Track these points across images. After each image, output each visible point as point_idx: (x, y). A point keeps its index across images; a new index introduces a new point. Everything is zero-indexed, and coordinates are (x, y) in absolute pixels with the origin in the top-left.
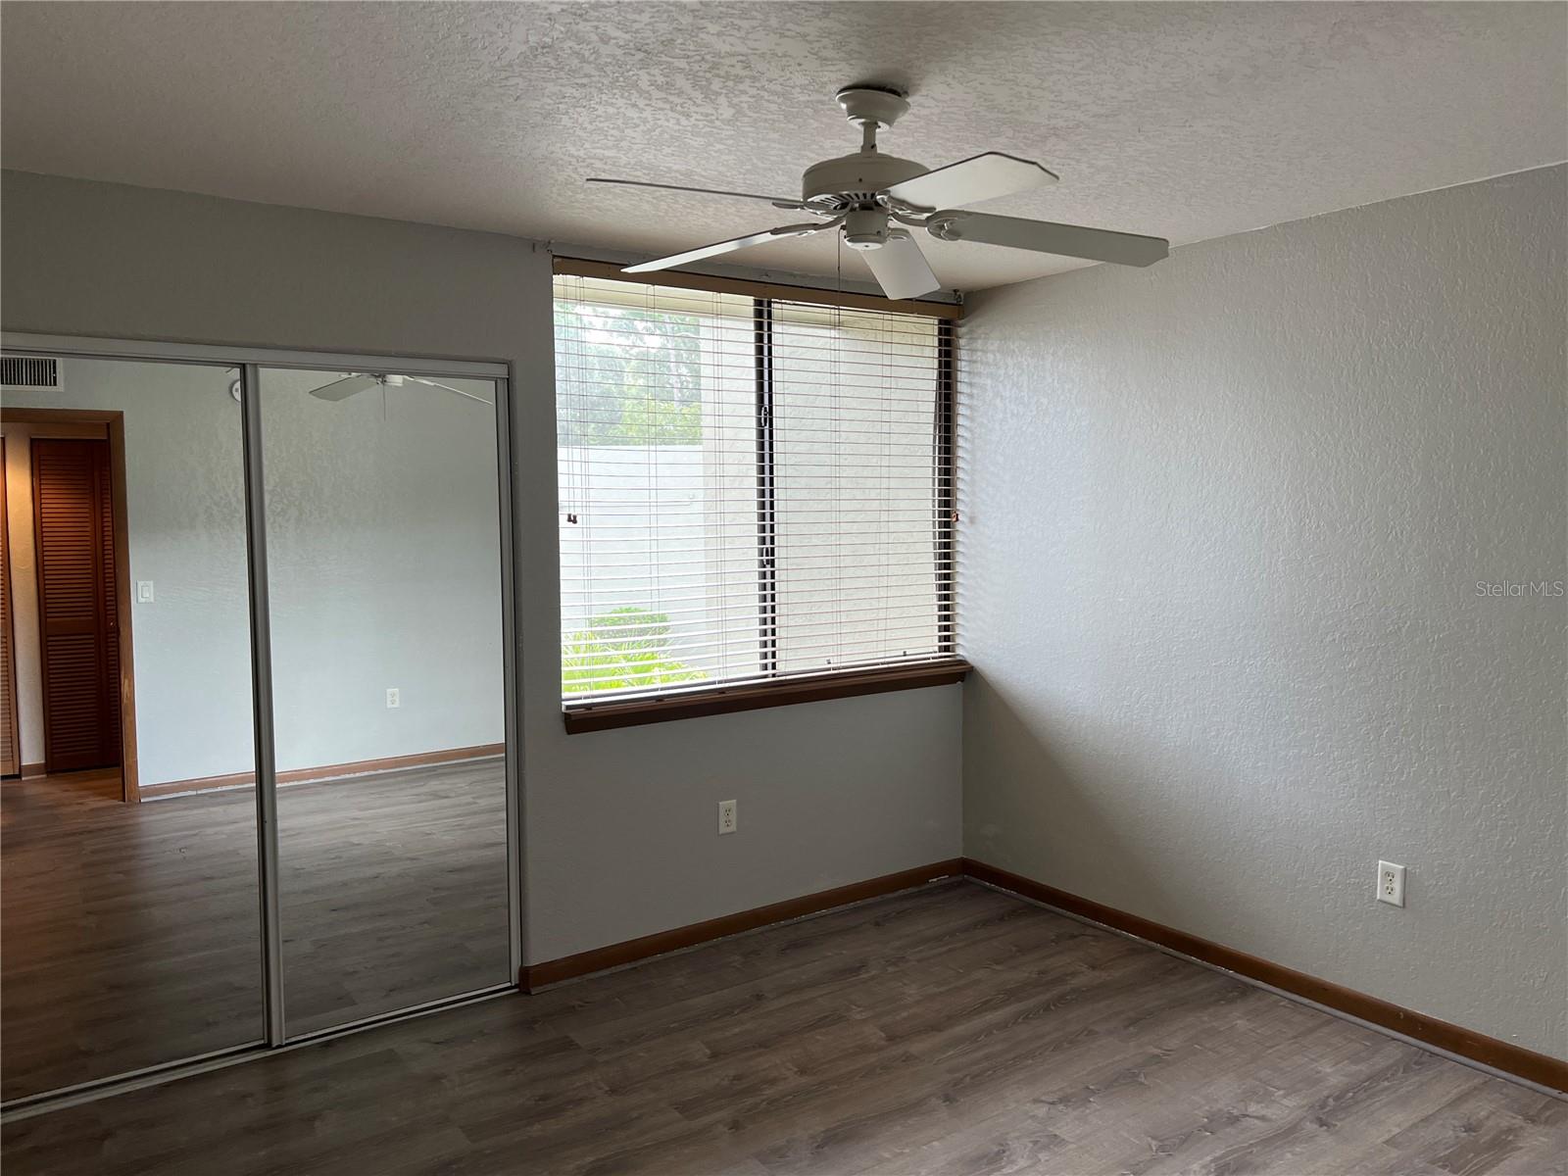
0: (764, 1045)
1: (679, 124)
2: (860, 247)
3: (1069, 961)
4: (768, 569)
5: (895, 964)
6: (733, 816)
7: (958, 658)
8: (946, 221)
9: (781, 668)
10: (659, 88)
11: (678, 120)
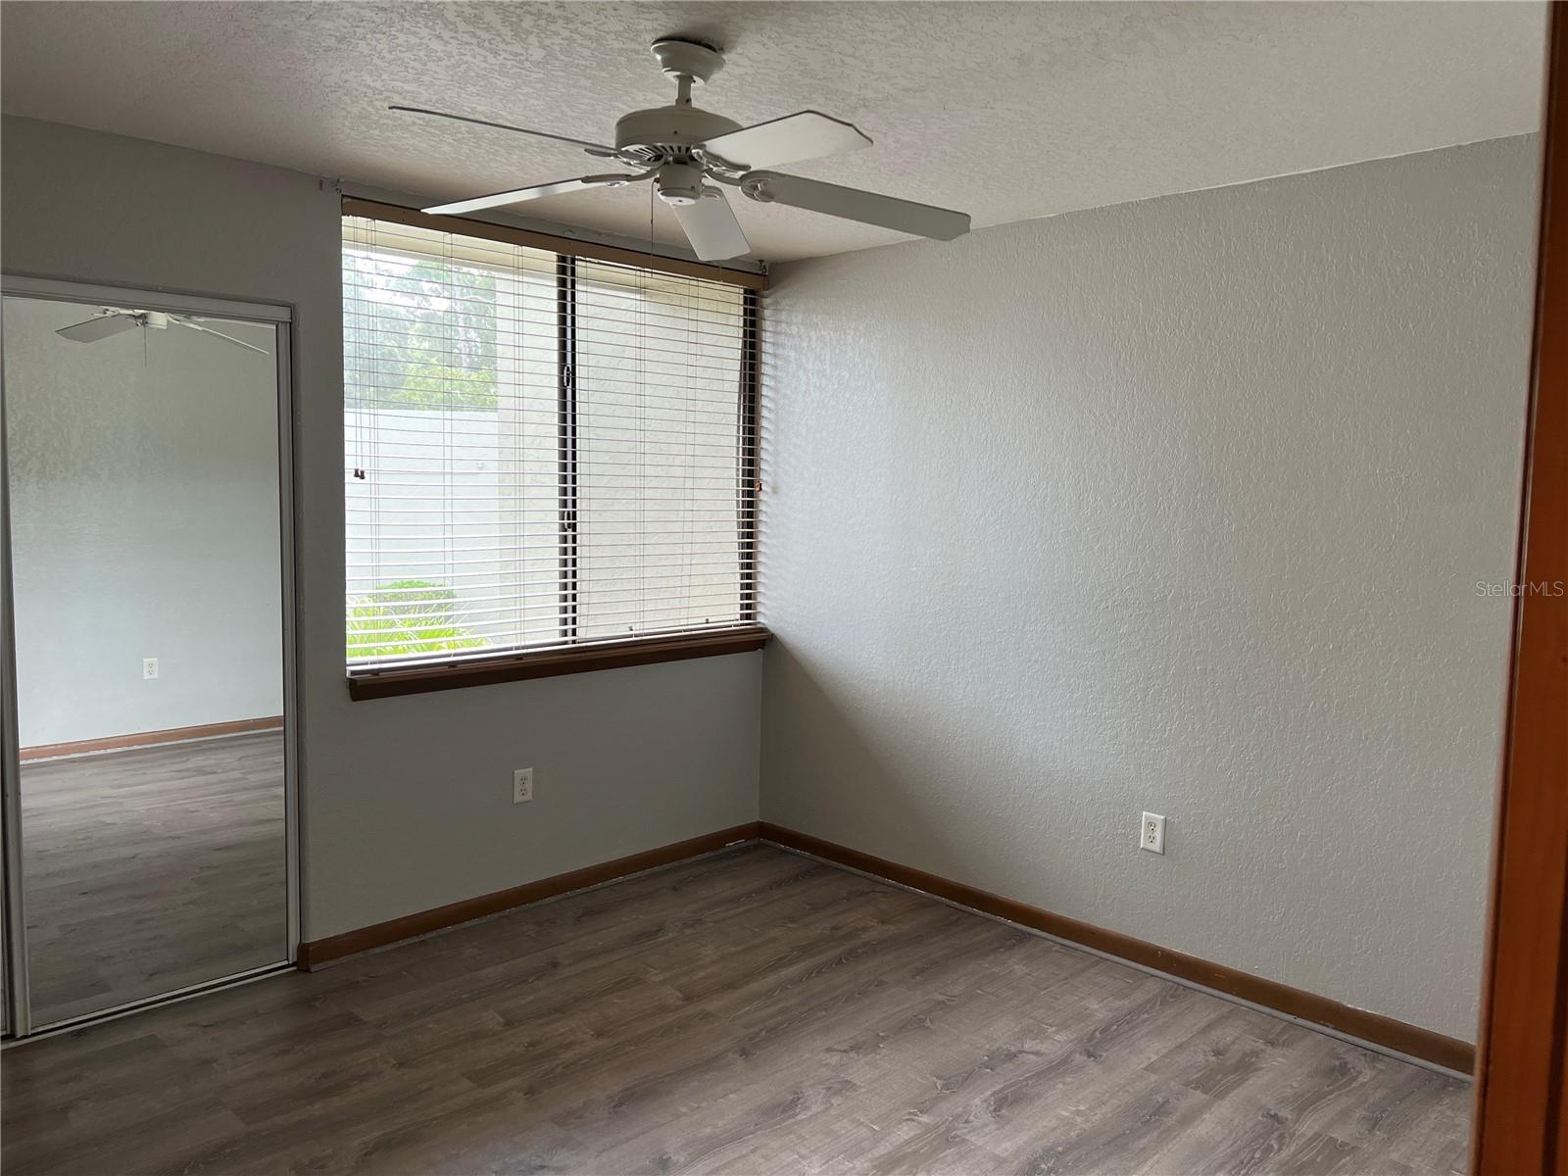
0: (560, 1011)
1: (486, 62)
2: (672, 201)
3: (860, 916)
4: (570, 533)
5: (692, 926)
6: (529, 785)
7: (760, 626)
8: (760, 181)
9: (581, 634)
10: (467, 20)
11: (485, 57)
